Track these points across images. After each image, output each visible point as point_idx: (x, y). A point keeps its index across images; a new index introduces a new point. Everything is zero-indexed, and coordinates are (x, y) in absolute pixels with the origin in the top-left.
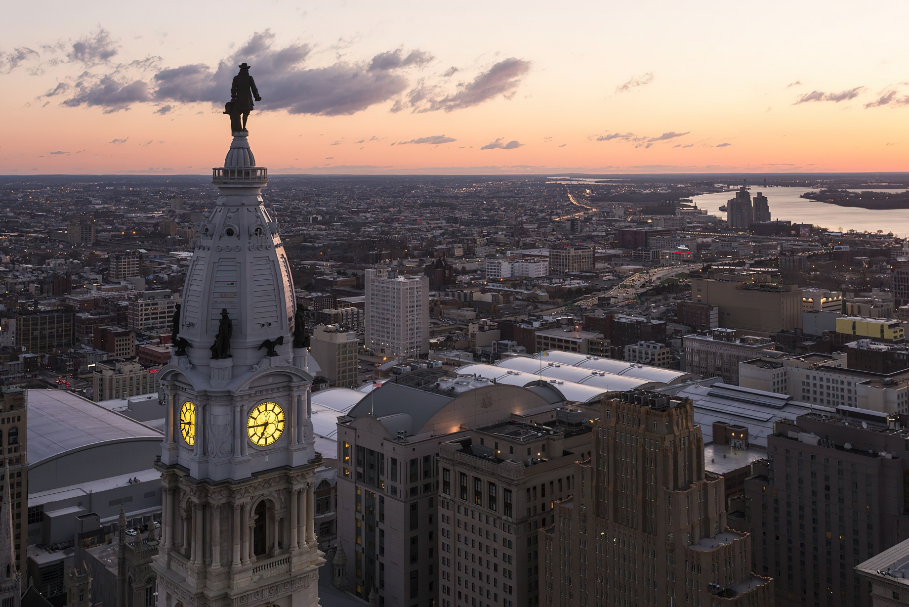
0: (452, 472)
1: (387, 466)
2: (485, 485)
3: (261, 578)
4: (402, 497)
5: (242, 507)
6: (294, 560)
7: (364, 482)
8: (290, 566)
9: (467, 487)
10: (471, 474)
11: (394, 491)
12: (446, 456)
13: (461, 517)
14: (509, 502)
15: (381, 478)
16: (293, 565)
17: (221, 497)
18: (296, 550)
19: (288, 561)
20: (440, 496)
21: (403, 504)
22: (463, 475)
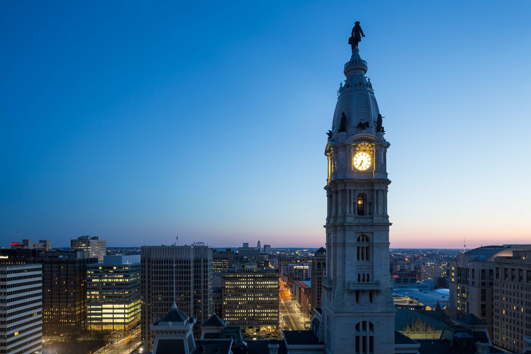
0: (500, 269)
1: (470, 273)
2: (517, 271)
3: (359, 222)
4: (477, 285)
5: (350, 191)
6: (375, 218)
7: (461, 283)
8: (373, 220)
9: (507, 275)
10: (509, 267)
11: (473, 283)
12: (497, 262)
13: (505, 289)
14: (529, 276)
15: (468, 279)
16: (374, 220)
17: (341, 186)
18: (375, 214)
19: (372, 218)
20: (494, 281)
21: (477, 288)
22: (506, 269)
